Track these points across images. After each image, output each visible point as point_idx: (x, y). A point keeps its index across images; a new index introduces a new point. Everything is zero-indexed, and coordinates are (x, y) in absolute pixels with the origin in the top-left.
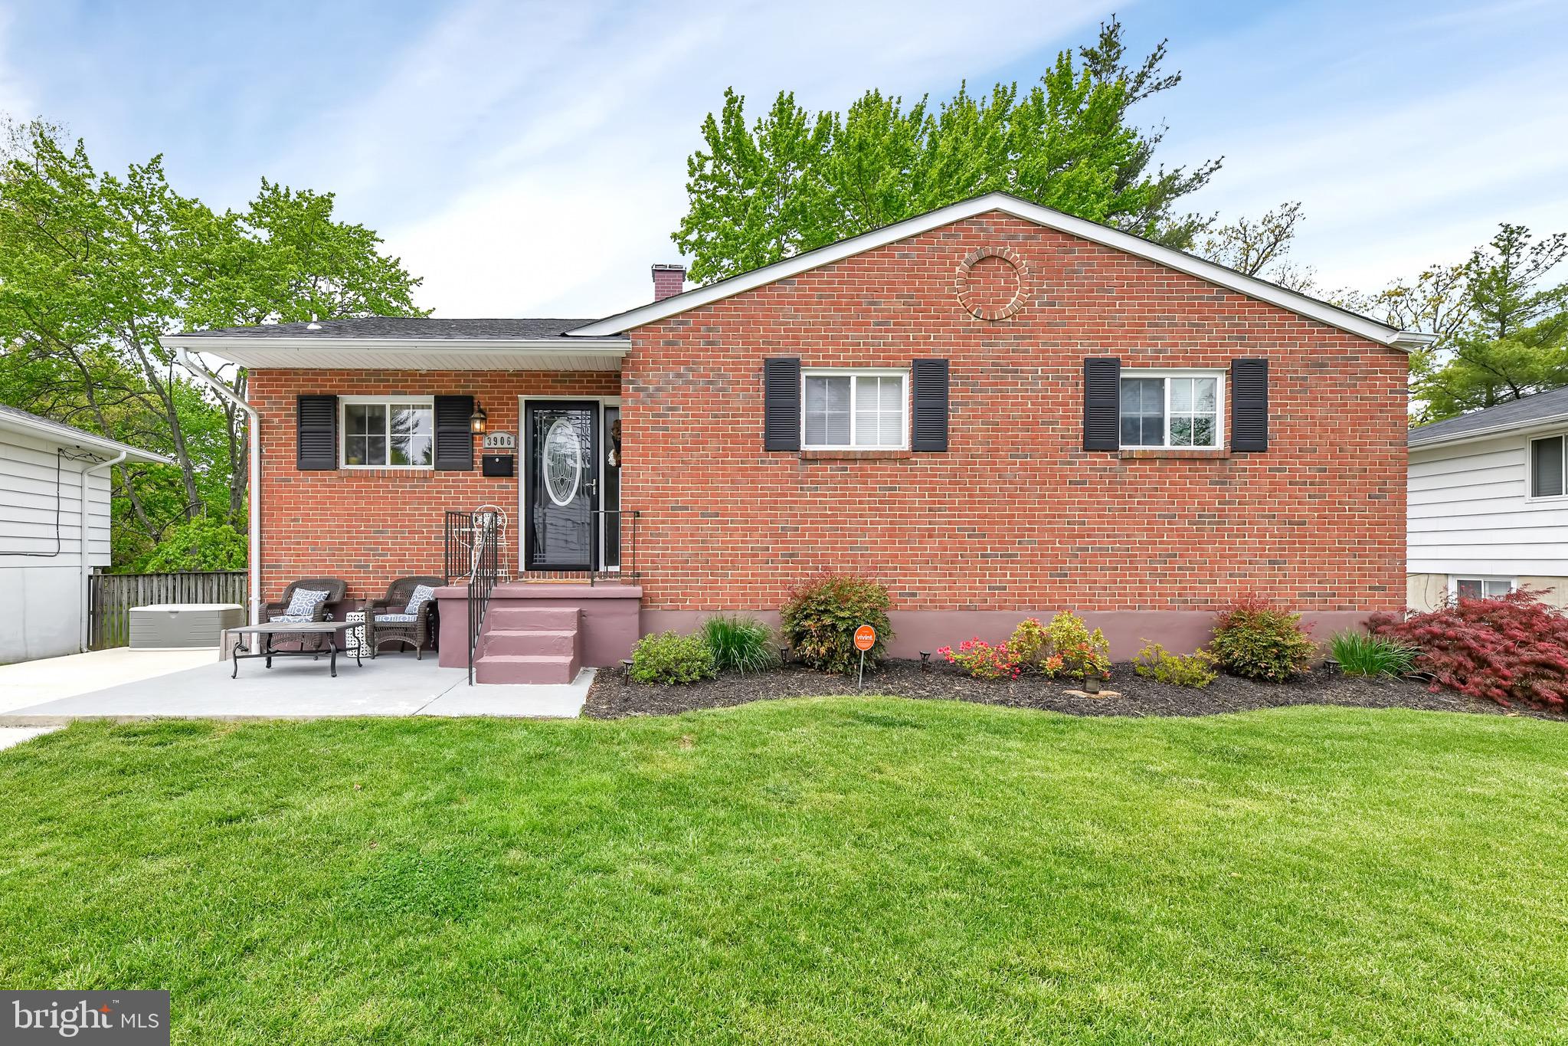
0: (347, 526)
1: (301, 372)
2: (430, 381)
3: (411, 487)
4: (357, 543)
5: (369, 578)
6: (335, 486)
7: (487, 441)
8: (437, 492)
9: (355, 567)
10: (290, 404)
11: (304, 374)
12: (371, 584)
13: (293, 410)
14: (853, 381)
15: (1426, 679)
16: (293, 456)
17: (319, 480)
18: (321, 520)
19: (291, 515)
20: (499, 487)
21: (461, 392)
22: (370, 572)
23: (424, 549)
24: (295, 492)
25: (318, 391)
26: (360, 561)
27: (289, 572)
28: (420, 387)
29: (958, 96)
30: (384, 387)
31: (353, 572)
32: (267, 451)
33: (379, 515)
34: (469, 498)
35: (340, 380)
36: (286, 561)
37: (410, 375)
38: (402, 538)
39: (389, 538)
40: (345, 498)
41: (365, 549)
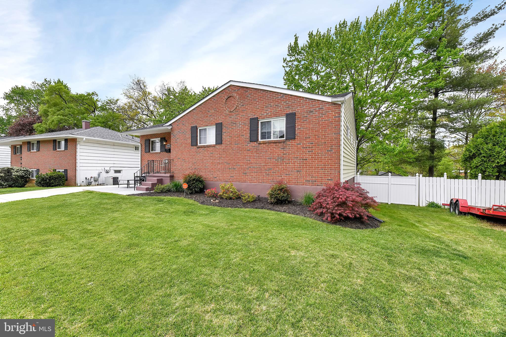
1: (146, 135)
2: (160, 135)
3: (158, 155)
6: (149, 155)
7: (167, 146)
8: (161, 156)
13: (144, 142)
14: (207, 129)
16: (144, 150)
21: (164, 137)
24: (145, 157)
25: (147, 138)
30: (155, 137)
34: (165, 157)
35: (151, 136)
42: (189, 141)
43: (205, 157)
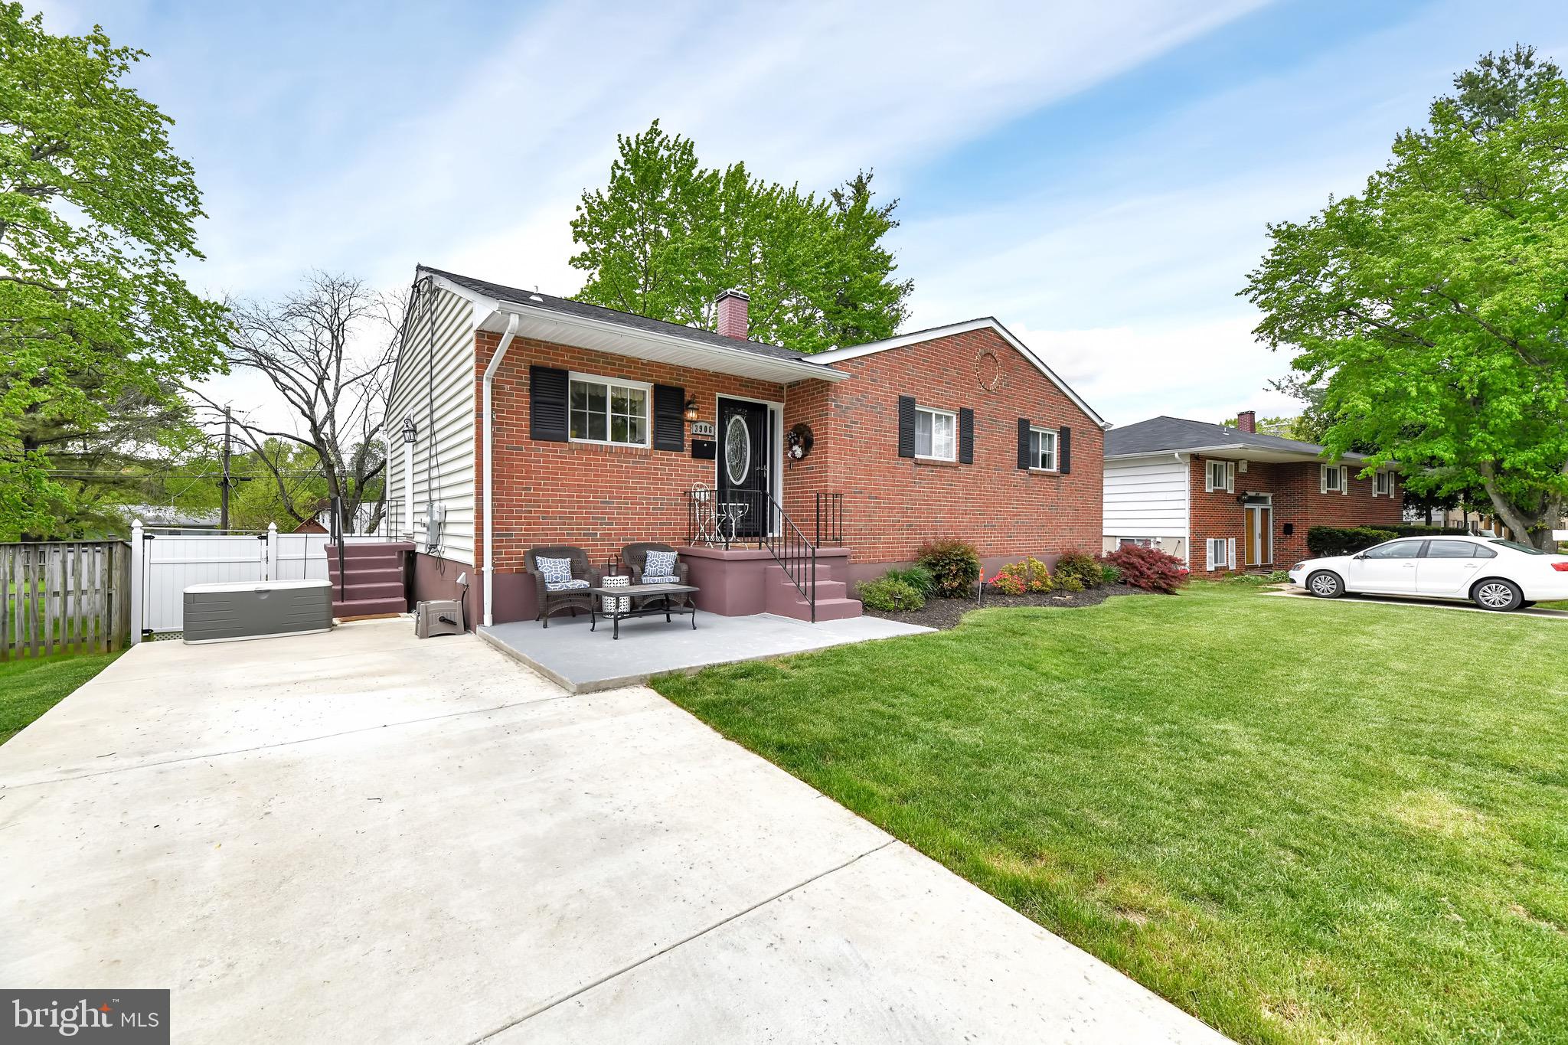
0: (577, 497)
1: (533, 343)
2: (649, 370)
3: (633, 462)
4: (586, 513)
5: (597, 545)
6: (565, 458)
7: (695, 428)
8: (655, 469)
9: (584, 535)
10: (523, 372)
11: (536, 345)
12: (599, 551)
13: (526, 379)
14: (934, 415)
15: (1125, 582)
16: (525, 425)
17: (551, 451)
18: (552, 490)
19: (522, 483)
20: (703, 467)
21: (674, 383)
22: (598, 540)
23: (644, 519)
24: (526, 461)
25: (550, 364)
26: (589, 529)
27: (520, 541)
28: (642, 374)
29: (792, 190)
30: (612, 370)
31: (582, 540)
32: (498, 417)
33: (606, 487)
34: (679, 475)
35: (571, 357)
36: (518, 528)
37: (634, 362)
38: (626, 508)
39: (615, 508)
40: (576, 469)
41: (593, 518)
42: (894, 439)
43: (934, 492)
